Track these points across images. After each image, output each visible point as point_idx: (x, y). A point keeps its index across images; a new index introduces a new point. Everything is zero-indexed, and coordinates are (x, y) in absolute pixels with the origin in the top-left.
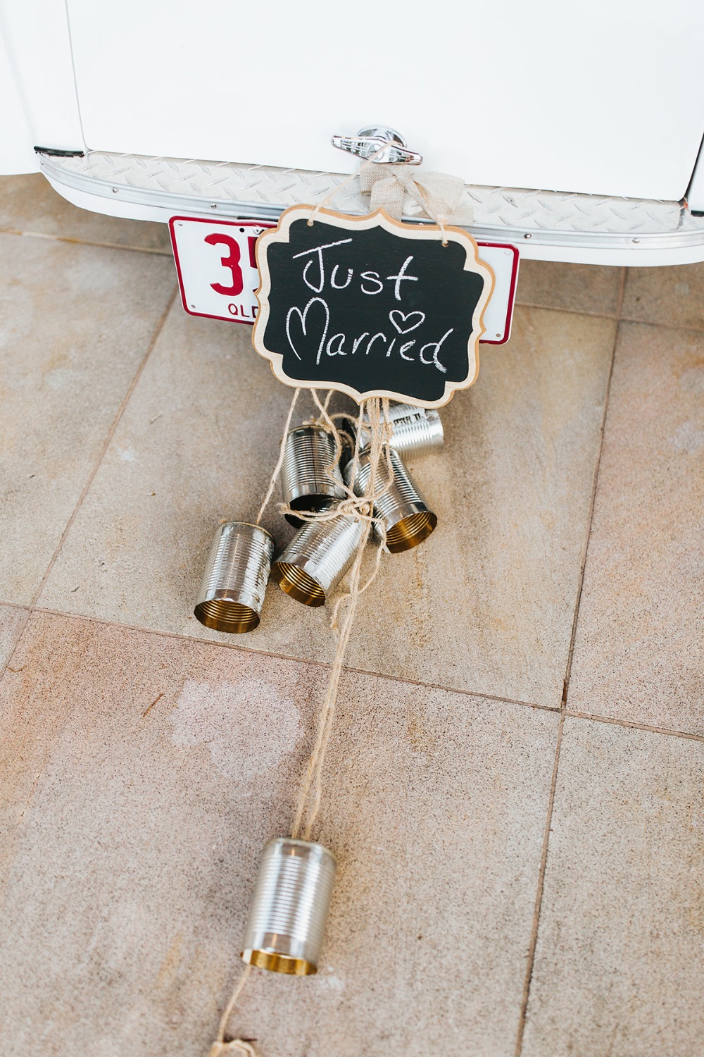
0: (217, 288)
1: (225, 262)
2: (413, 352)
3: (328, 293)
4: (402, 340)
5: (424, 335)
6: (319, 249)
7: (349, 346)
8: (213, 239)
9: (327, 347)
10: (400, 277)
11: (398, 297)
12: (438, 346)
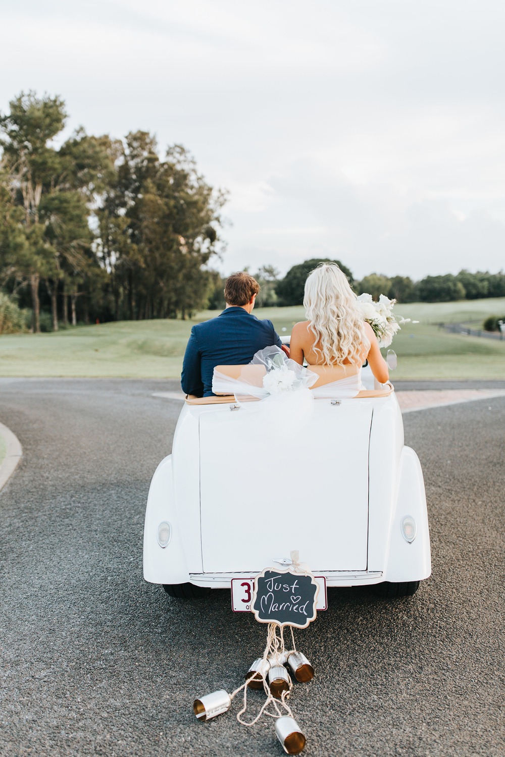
0: (244, 601)
1: (246, 591)
2: (297, 609)
3: (274, 591)
4: (294, 605)
5: (301, 603)
6: (272, 579)
7: (278, 608)
8: (243, 585)
9: (272, 608)
10: (294, 586)
11: (293, 592)
12: (305, 606)
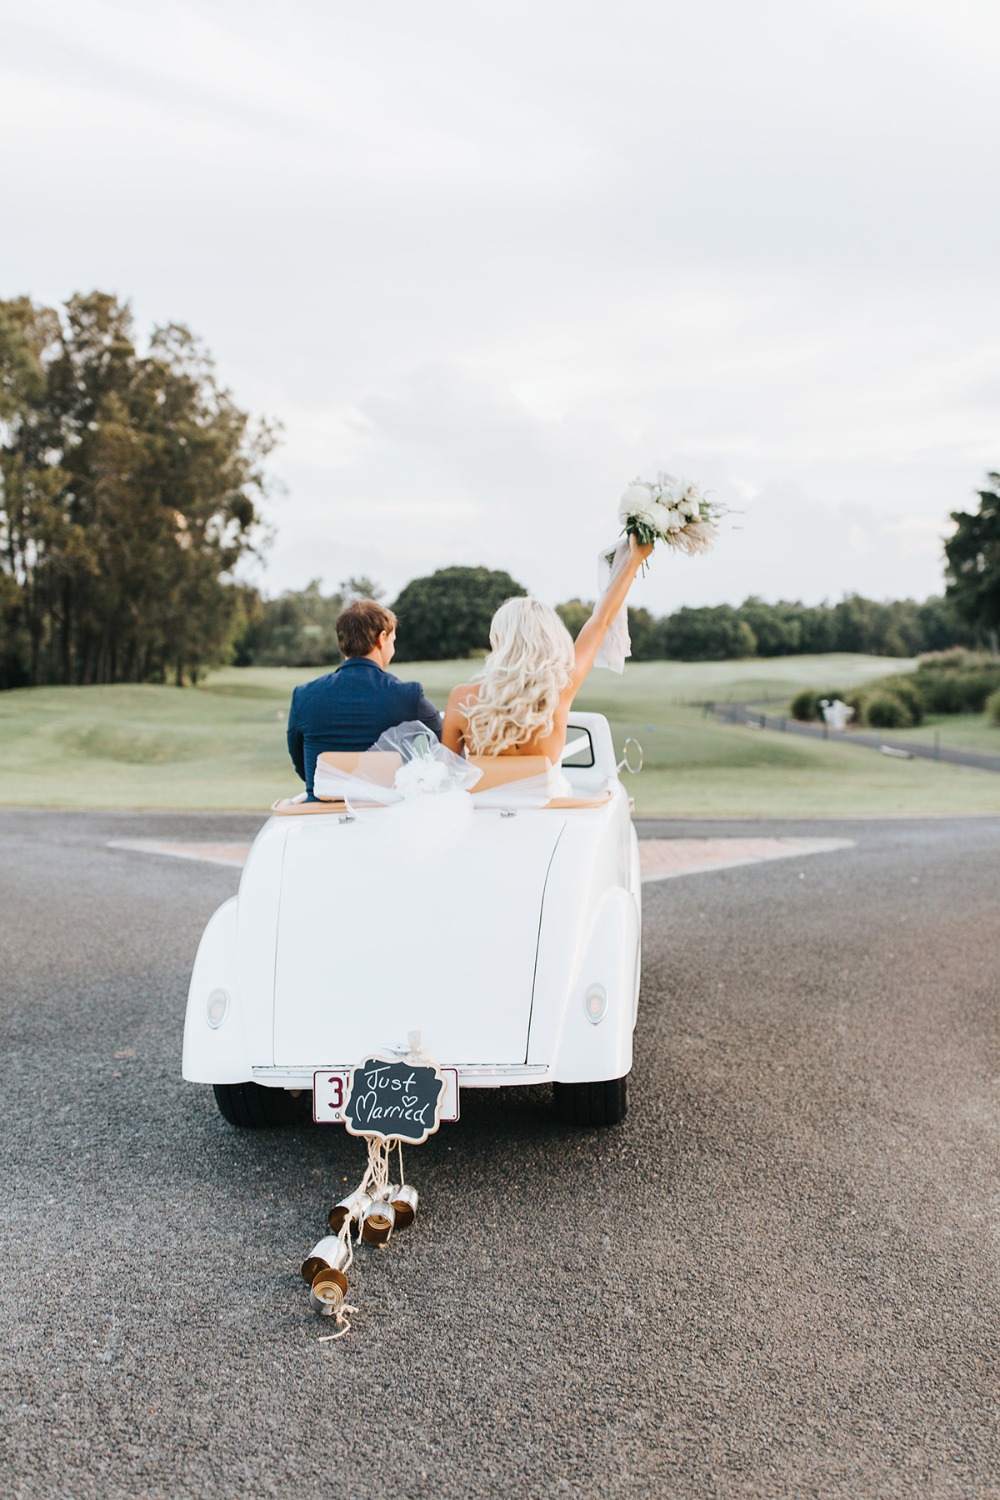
0: (331, 1105)
1: (336, 1091)
2: (411, 1115)
3: (377, 1089)
4: (407, 1109)
5: (416, 1108)
6: (376, 1071)
7: (382, 1114)
8: (331, 1080)
9: (375, 1113)
10: (409, 1082)
11: (407, 1090)
12: (422, 1112)
